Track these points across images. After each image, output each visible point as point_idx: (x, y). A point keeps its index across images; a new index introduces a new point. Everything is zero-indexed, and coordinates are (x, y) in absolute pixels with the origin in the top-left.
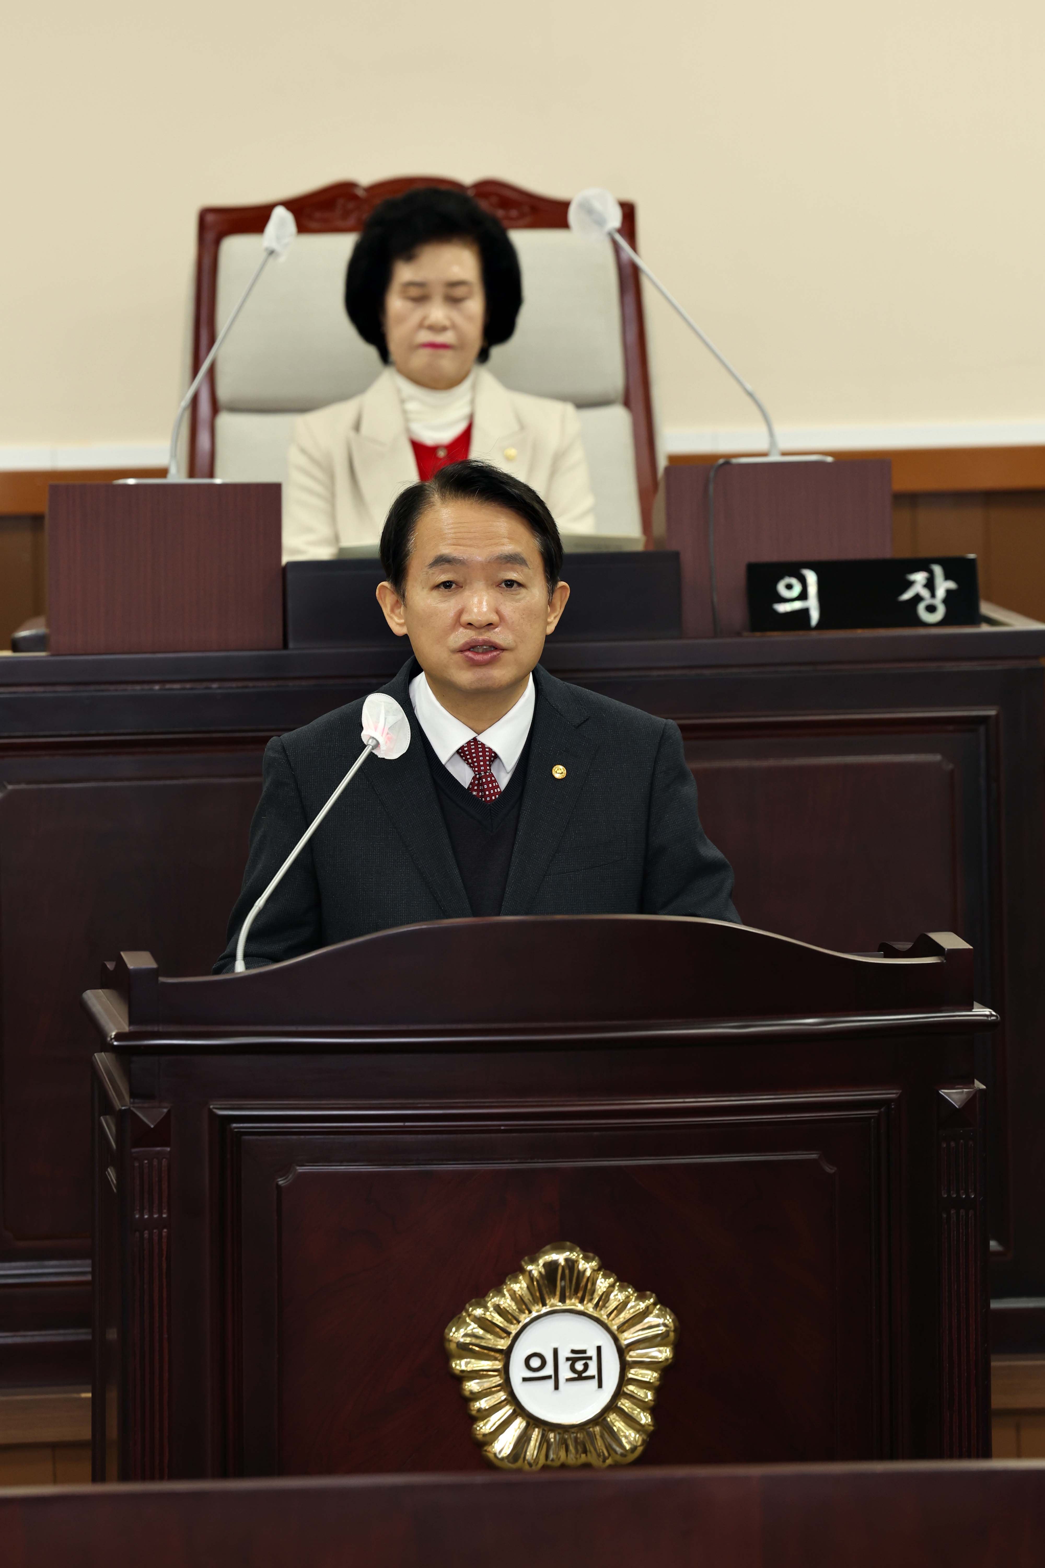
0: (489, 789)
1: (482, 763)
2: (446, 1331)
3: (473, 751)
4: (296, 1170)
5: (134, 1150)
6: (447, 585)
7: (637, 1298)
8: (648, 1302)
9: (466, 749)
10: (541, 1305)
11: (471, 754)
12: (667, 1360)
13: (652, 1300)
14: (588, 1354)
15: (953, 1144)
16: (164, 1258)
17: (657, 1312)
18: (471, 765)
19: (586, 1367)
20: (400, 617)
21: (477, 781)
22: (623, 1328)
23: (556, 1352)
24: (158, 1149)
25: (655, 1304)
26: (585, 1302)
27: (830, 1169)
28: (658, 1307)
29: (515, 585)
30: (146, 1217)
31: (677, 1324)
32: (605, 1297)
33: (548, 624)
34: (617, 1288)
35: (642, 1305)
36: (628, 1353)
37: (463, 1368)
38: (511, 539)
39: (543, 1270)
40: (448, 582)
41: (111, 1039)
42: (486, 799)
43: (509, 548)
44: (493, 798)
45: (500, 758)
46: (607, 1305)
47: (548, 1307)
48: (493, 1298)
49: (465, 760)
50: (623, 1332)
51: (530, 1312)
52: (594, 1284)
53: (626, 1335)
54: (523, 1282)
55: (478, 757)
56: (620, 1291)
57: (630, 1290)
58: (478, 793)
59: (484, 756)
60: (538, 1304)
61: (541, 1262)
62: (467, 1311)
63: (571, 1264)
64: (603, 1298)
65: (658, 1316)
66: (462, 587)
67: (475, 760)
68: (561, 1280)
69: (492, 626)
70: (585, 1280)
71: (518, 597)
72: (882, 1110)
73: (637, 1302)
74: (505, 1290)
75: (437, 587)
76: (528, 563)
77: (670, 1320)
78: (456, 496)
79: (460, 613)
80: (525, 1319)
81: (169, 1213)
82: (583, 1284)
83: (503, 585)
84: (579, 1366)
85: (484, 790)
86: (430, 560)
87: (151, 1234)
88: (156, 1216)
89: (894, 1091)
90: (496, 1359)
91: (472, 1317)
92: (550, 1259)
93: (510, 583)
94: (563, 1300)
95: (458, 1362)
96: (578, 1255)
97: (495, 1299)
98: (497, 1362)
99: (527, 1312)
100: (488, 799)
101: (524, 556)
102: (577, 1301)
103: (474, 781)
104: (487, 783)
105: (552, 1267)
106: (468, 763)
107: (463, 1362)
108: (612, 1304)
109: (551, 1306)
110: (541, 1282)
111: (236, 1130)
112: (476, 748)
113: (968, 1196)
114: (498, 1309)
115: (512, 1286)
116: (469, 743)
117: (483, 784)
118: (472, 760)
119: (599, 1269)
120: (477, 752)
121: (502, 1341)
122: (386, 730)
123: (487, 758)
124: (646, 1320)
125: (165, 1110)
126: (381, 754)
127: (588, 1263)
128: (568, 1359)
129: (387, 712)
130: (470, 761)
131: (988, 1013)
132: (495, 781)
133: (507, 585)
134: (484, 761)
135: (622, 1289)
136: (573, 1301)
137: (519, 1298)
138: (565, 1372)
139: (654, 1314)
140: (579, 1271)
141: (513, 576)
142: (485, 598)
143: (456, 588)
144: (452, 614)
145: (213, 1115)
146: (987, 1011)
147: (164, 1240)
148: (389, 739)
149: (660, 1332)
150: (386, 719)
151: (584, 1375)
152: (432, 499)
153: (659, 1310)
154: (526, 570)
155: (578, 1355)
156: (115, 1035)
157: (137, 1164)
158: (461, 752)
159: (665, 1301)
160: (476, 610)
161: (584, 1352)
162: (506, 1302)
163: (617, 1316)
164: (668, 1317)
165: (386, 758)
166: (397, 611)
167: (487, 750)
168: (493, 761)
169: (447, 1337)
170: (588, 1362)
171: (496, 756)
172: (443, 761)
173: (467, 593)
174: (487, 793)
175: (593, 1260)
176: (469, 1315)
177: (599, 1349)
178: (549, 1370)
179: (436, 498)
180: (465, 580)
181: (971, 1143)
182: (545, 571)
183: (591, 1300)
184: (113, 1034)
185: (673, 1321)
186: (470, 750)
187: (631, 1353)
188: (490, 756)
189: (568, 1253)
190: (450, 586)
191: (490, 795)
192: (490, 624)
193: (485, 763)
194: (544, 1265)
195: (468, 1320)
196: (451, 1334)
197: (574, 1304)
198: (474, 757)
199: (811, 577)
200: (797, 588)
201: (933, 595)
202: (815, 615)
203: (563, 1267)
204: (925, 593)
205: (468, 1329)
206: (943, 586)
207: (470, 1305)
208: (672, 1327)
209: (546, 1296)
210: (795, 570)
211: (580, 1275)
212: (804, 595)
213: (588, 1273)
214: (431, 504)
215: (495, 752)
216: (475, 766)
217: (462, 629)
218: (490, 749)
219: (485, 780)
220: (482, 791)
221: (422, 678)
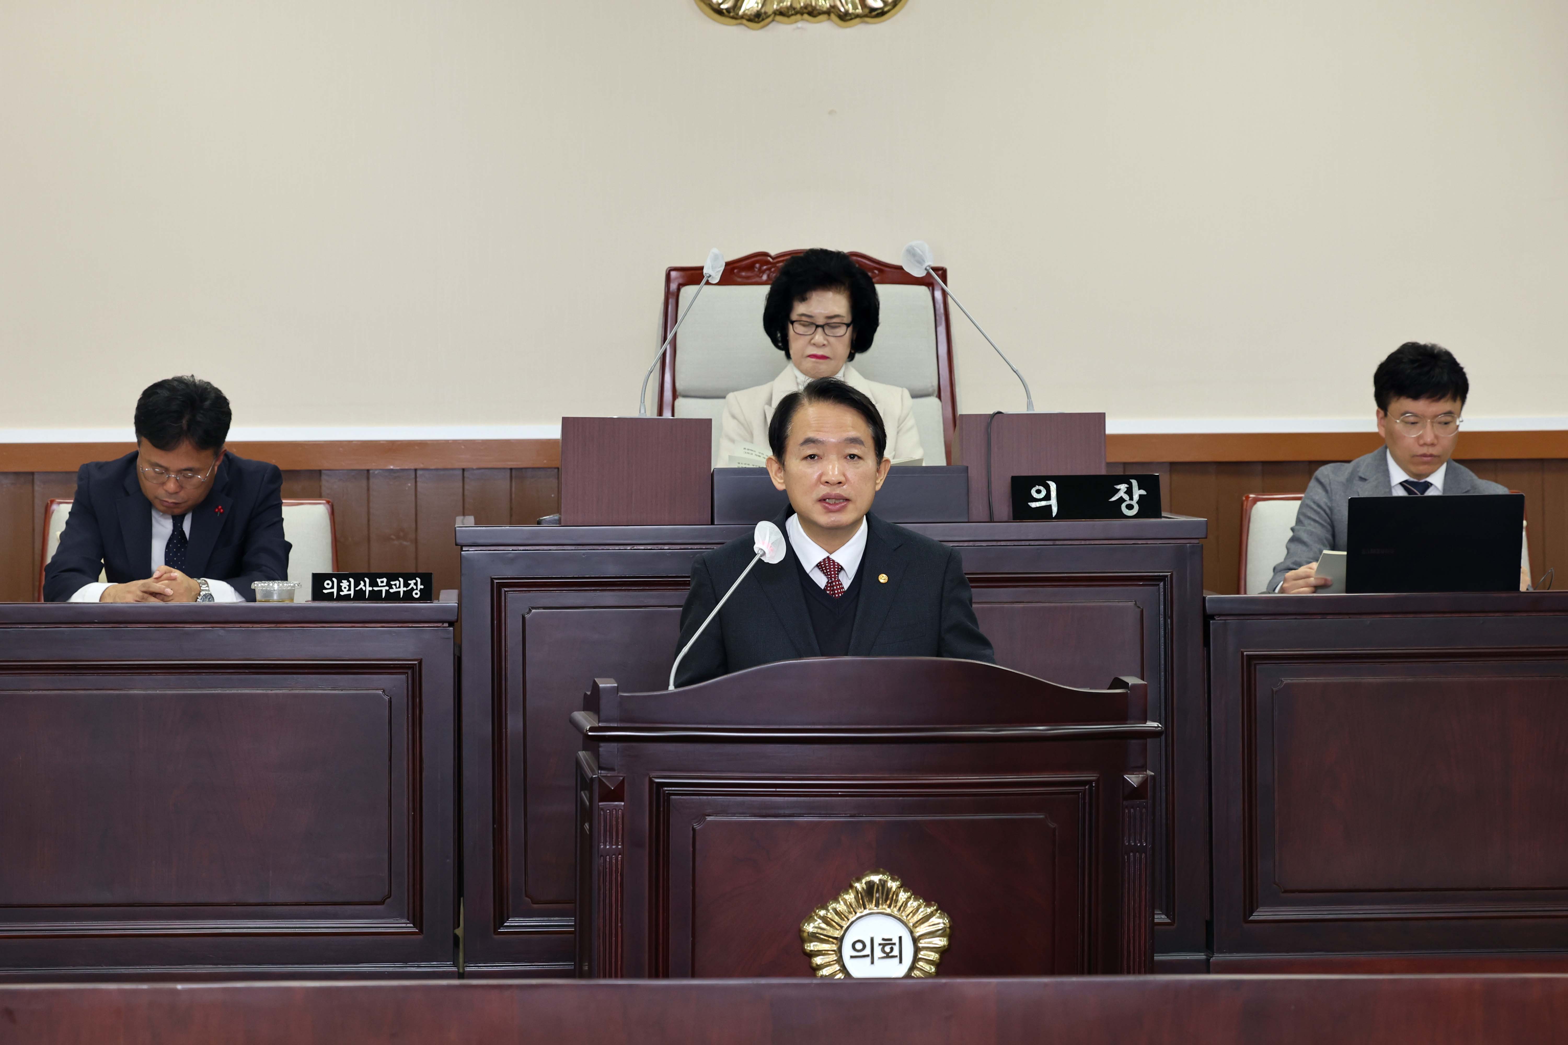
0: (837, 589)
1: (833, 573)
2: (801, 925)
3: (827, 565)
4: (706, 818)
5: (600, 804)
6: (812, 457)
7: (925, 906)
8: (932, 909)
9: (822, 563)
10: (863, 909)
11: (825, 567)
12: (944, 946)
13: (935, 907)
14: (893, 942)
15: (1132, 810)
16: (619, 874)
17: (938, 915)
18: (826, 574)
19: (892, 949)
20: (781, 478)
21: (829, 584)
22: (916, 925)
23: (872, 940)
24: (616, 803)
25: (937, 910)
26: (892, 908)
27: (1052, 825)
28: (939, 912)
29: (856, 458)
30: (608, 847)
31: (951, 923)
33: (876, 484)
34: (912, 899)
35: (929, 910)
36: (919, 941)
37: (812, 948)
38: (854, 427)
39: (865, 886)
40: (812, 455)
41: (587, 731)
42: (835, 596)
43: (853, 434)
44: (840, 595)
45: (844, 570)
46: (906, 910)
47: (867, 910)
48: (832, 904)
49: (822, 571)
50: (916, 927)
51: (856, 913)
52: (897, 896)
53: (918, 929)
54: (852, 894)
55: (830, 568)
56: (915, 901)
57: (921, 901)
58: (830, 592)
59: (834, 568)
60: (861, 908)
61: (864, 881)
62: (815, 913)
63: (883, 883)
64: (904, 905)
65: (939, 918)
66: (821, 458)
67: (828, 570)
68: (876, 893)
69: (841, 485)
70: (892, 893)
71: (858, 466)
72: (1087, 787)
73: (925, 908)
74: (840, 899)
75: (806, 458)
76: (864, 443)
77: (947, 921)
78: (819, 400)
79: (821, 476)
80: (852, 918)
81: (623, 844)
82: (891, 896)
83: (848, 457)
84: (887, 949)
85: (834, 590)
86: (801, 440)
87: (611, 859)
88: (614, 847)
89: (1095, 775)
90: (833, 943)
91: (818, 916)
92: (869, 879)
93: (852, 456)
94: (877, 905)
95: (809, 944)
96: (888, 878)
97: (834, 905)
98: (834, 945)
99: (854, 913)
100: (837, 595)
101: (863, 439)
102: (886, 907)
103: (828, 584)
104: (836, 585)
105: (870, 885)
106: (824, 573)
107: (812, 944)
108: (909, 909)
109: (870, 909)
110: (863, 894)
111: (667, 792)
112: (829, 563)
113: (1142, 844)
114: (835, 911)
115: (844, 896)
116: (825, 559)
117: (833, 586)
118: (827, 571)
119: (901, 887)
120: (830, 565)
121: (838, 932)
122: (770, 544)
123: (836, 569)
124: (931, 920)
125: (622, 778)
126: (766, 559)
127: (894, 882)
128: (880, 944)
129: (771, 534)
130: (825, 571)
131: (1156, 725)
132: (841, 584)
133: (851, 457)
134: (834, 571)
135: (916, 899)
136: (884, 907)
137: (848, 903)
138: (878, 952)
139: (936, 916)
140: (888, 888)
141: (855, 451)
142: (837, 466)
143: (818, 459)
144: (815, 476)
145: (651, 782)
146: (1155, 724)
147: (619, 863)
148: (772, 550)
149: (941, 928)
150: (770, 537)
151: (890, 955)
152: (802, 402)
153: (940, 913)
154: (863, 448)
155: (887, 942)
156: (589, 728)
157: (602, 813)
158: (819, 566)
159: (944, 909)
160: (831, 473)
161: (891, 940)
162: (841, 907)
163: (912, 917)
164: (946, 919)
165: (770, 562)
166: (779, 475)
167: (836, 564)
168: (840, 571)
169: (802, 929)
170: (893, 946)
171: (842, 568)
172: (808, 571)
173: (825, 462)
174: (836, 592)
175: (897, 880)
176: (817, 915)
177: (900, 938)
178: (867, 951)
179: (805, 401)
180: (824, 455)
181: (1144, 810)
182: (875, 450)
183: (896, 906)
184: (588, 727)
185: (949, 921)
186: (825, 564)
187: (921, 941)
188: (838, 568)
189: (881, 876)
190: (814, 458)
191: (838, 593)
192: (840, 483)
193: (835, 572)
194: (865, 883)
195: (815, 918)
196: (805, 927)
197: (885, 909)
198: (828, 569)
199: (1053, 486)
200: (1044, 493)
201: (1131, 499)
202: (1055, 510)
203: (878, 884)
204: (1126, 497)
205: (816, 924)
206: (1137, 493)
207: (817, 909)
208: (948, 925)
209: (866, 903)
210: (1042, 481)
211: (889, 890)
212: (1048, 497)
213: (894, 889)
214: (802, 405)
215: (841, 566)
216: (828, 575)
217: (822, 486)
218: (838, 564)
219: (834, 584)
220: (833, 590)
221: (795, 517)
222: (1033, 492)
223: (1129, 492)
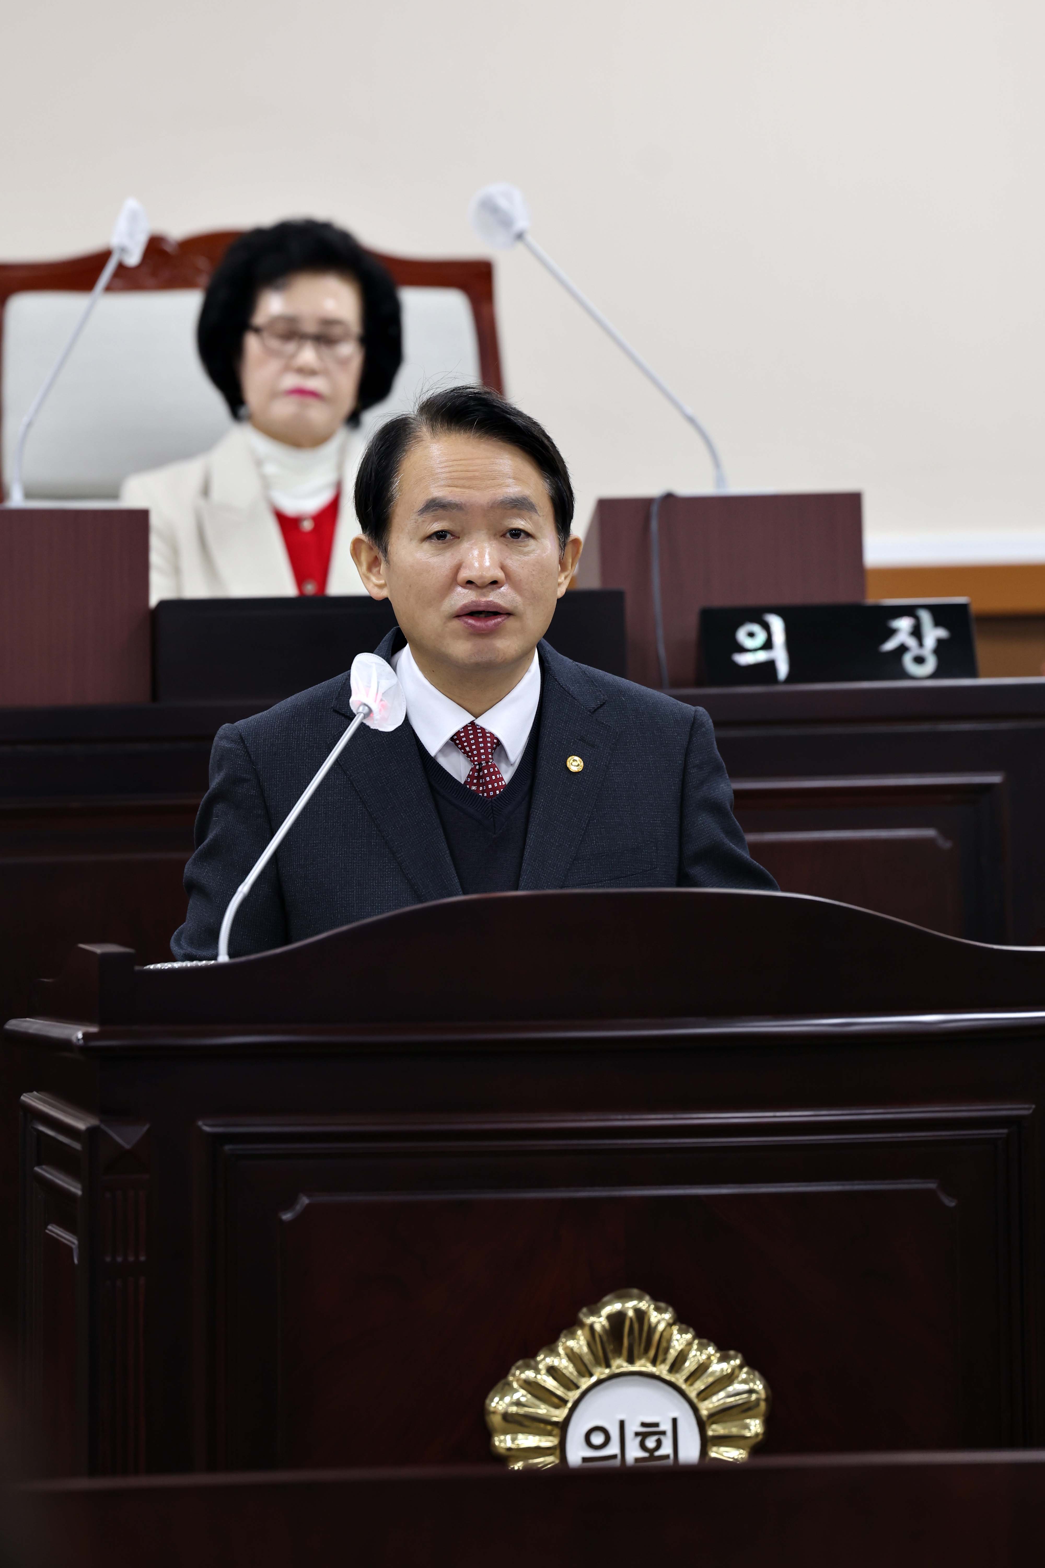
0: (491, 783)
1: (482, 752)
2: (487, 1400)
3: (471, 737)
4: (304, 1200)
5: (104, 1177)
6: (440, 535)
7: (721, 1359)
8: (733, 1364)
9: (462, 734)
10: (604, 1367)
11: (468, 740)
12: (757, 1435)
14: (662, 1428)
16: (141, 1313)
17: (744, 1376)
18: (468, 755)
19: (660, 1442)
20: (380, 578)
21: (476, 773)
22: (705, 1394)
23: (622, 1424)
24: (135, 1176)
25: (741, 1367)
26: (658, 1362)
27: (950, 1203)
28: (746, 1369)
29: (523, 535)
30: (120, 1260)
31: (769, 1392)
32: (682, 1357)
33: (558, 585)
34: (695, 1346)
35: (727, 1367)
36: (710, 1426)
37: (509, 1445)
38: (517, 479)
39: (606, 1323)
40: (442, 531)
41: (79, 1040)
42: (488, 794)
43: (515, 490)
44: (498, 792)
45: (503, 748)
46: (684, 1367)
47: (613, 1368)
48: (544, 1357)
49: (460, 749)
50: (704, 1399)
51: (591, 1375)
52: (669, 1341)
53: (707, 1403)
54: (581, 1337)
55: (477, 743)
56: (700, 1349)
57: (711, 1349)
58: (478, 788)
59: (485, 742)
60: (601, 1366)
61: (604, 1313)
62: (514, 1375)
63: (640, 1315)
64: (680, 1357)
65: (746, 1380)
66: (459, 538)
67: (474, 747)
68: (629, 1335)
69: (497, 585)
70: (657, 1335)
71: (526, 549)
72: (1012, 1129)
73: (720, 1363)
74: (560, 1348)
75: (429, 537)
76: (537, 508)
77: (761, 1386)
78: (449, 429)
79: (457, 569)
80: (585, 1383)
81: (148, 1255)
82: (654, 1341)
83: (508, 535)
84: (651, 1443)
85: (485, 784)
86: (419, 505)
87: (125, 1282)
88: (131, 1259)
89: (1027, 1106)
90: (550, 1434)
91: (520, 1382)
92: (615, 1309)
93: (516, 533)
94: (630, 1359)
95: (502, 1439)
96: (649, 1305)
97: (547, 1359)
98: (552, 1438)
99: (587, 1375)
100: (492, 793)
101: (534, 501)
102: (648, 1361)
103: (473, 774)
104: (489, 777)
105: (617, 1319)
106: (465, 752)
107: (509, 1438)
108: (691, 1366)
109: (616, 1368)
110: (604, 1339)
111: (230, 1151)
112: (475, 733)
114: (552, 1371)
115: (568, 1342)
116: (465, 727)
117: (485, 776)
118: (470, 748)
119: (674, 1323)
120: (476, 738)
121: (558, 1412)
122: (380, 696)
123: (488, 745)
124: (733, 1383)
125: (145, 1128)
127: (661, 1314)
128: (637, 1434)
129: (379, 676)
130: (468, 749)
132: (498, 773)
133: (511, 534)
134: (484, 748)
135: (702, 1346)
136: (643, 1361)
137: (577, 1357)
138: (635, 1449)
139: (741, 1378)
140: (650, 1325)
141: (519, 523)
142: (487, 550)
143: (452, 539)
144: (447, 570)
145: (200, 1133)
147: (142, 1291)
148: (383, 706)
149: (750, 1400)
150: (378, 683)
151: (657, 1453)
152: (418, 433)
154: (534, 518)
155: (649, 1429)
156: (83, 1036)
158: (454, 740)
159: (752, 1364)
160: (476, 565)
161: (656, 1425)
162: (562, 1363)
163: (696, 1380)
164: (759, 1381)
165: (381, 729)
166: (376, 571)
167: (488, 735)
168: (495, 750)
169: (489, 1408)
170: (662, 1437)
171: (499, 744)
172: (432, 753)
173: (465, 545)
174: (490, 786)
175: (666, 1311)
176: (516, 1380)
177: (675, 1421)
178: (614, 1447)
180: (463, 530)
182: (556, 521)
183: (665, 1360)
184: (80, 1035)
186: (467, 735)
187: (714, 1426)
188: (492, 743)
189: (637, 1302)
190: (444, 537)
191: (493, 789)
192: (494, 582)
193: (485, 751)
194: (609, 1317)
195: (515, 1384)
196: (494, 1404)
197: (644, 1366)
198: (473, 744)
199: (777, 624)
200: (761, 637)
201: (921, 644)
202: (783, 669)
203: (631, 1319)
204: (911, 642)
205: (516, 1396)
206: (933, 635)
207: (518, 1368)
208: (763, 1395)
209: (610, 1355)
210: (757, 616)
211: (652, 1330)
212: (768, 645)
213: (661, 1327)
214: (419, 439)
215: (497, 739)
216: (474, 756)
217: (459, 589)
218: (492, 735)
219: (486, 771)
220: (483, 785)
221: (407, 649)
222: (741, 635)
223: (917, 632)
